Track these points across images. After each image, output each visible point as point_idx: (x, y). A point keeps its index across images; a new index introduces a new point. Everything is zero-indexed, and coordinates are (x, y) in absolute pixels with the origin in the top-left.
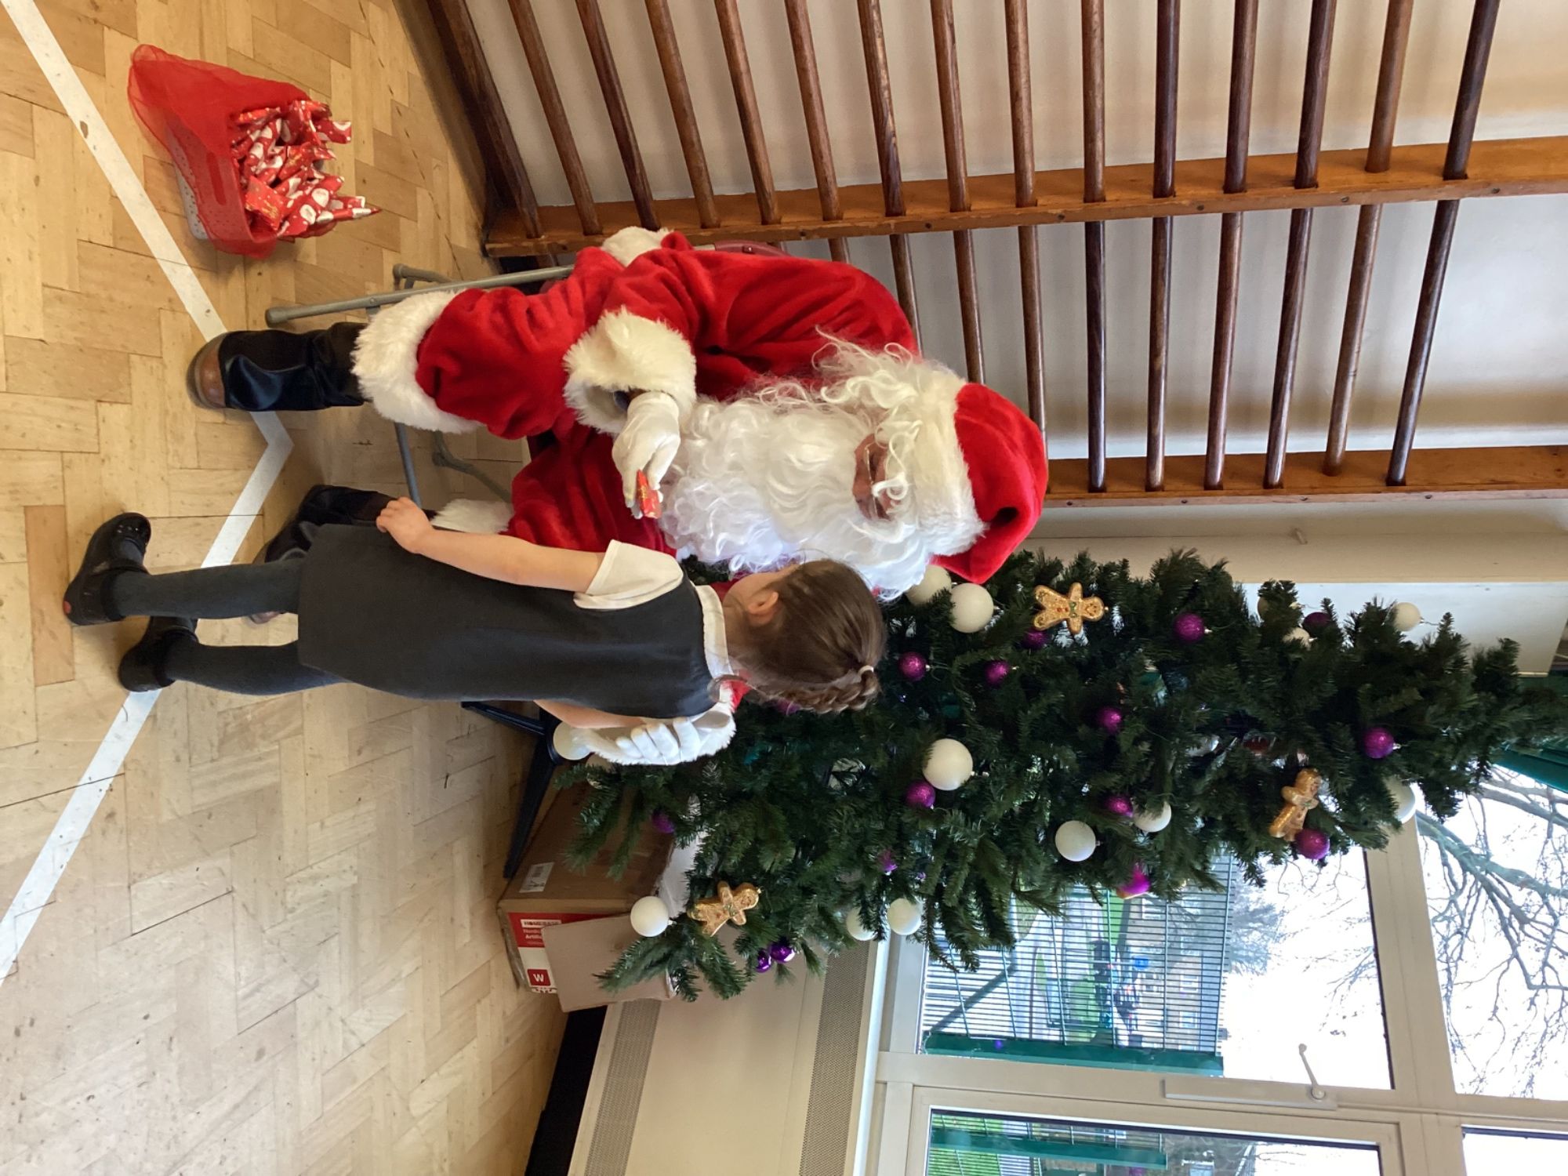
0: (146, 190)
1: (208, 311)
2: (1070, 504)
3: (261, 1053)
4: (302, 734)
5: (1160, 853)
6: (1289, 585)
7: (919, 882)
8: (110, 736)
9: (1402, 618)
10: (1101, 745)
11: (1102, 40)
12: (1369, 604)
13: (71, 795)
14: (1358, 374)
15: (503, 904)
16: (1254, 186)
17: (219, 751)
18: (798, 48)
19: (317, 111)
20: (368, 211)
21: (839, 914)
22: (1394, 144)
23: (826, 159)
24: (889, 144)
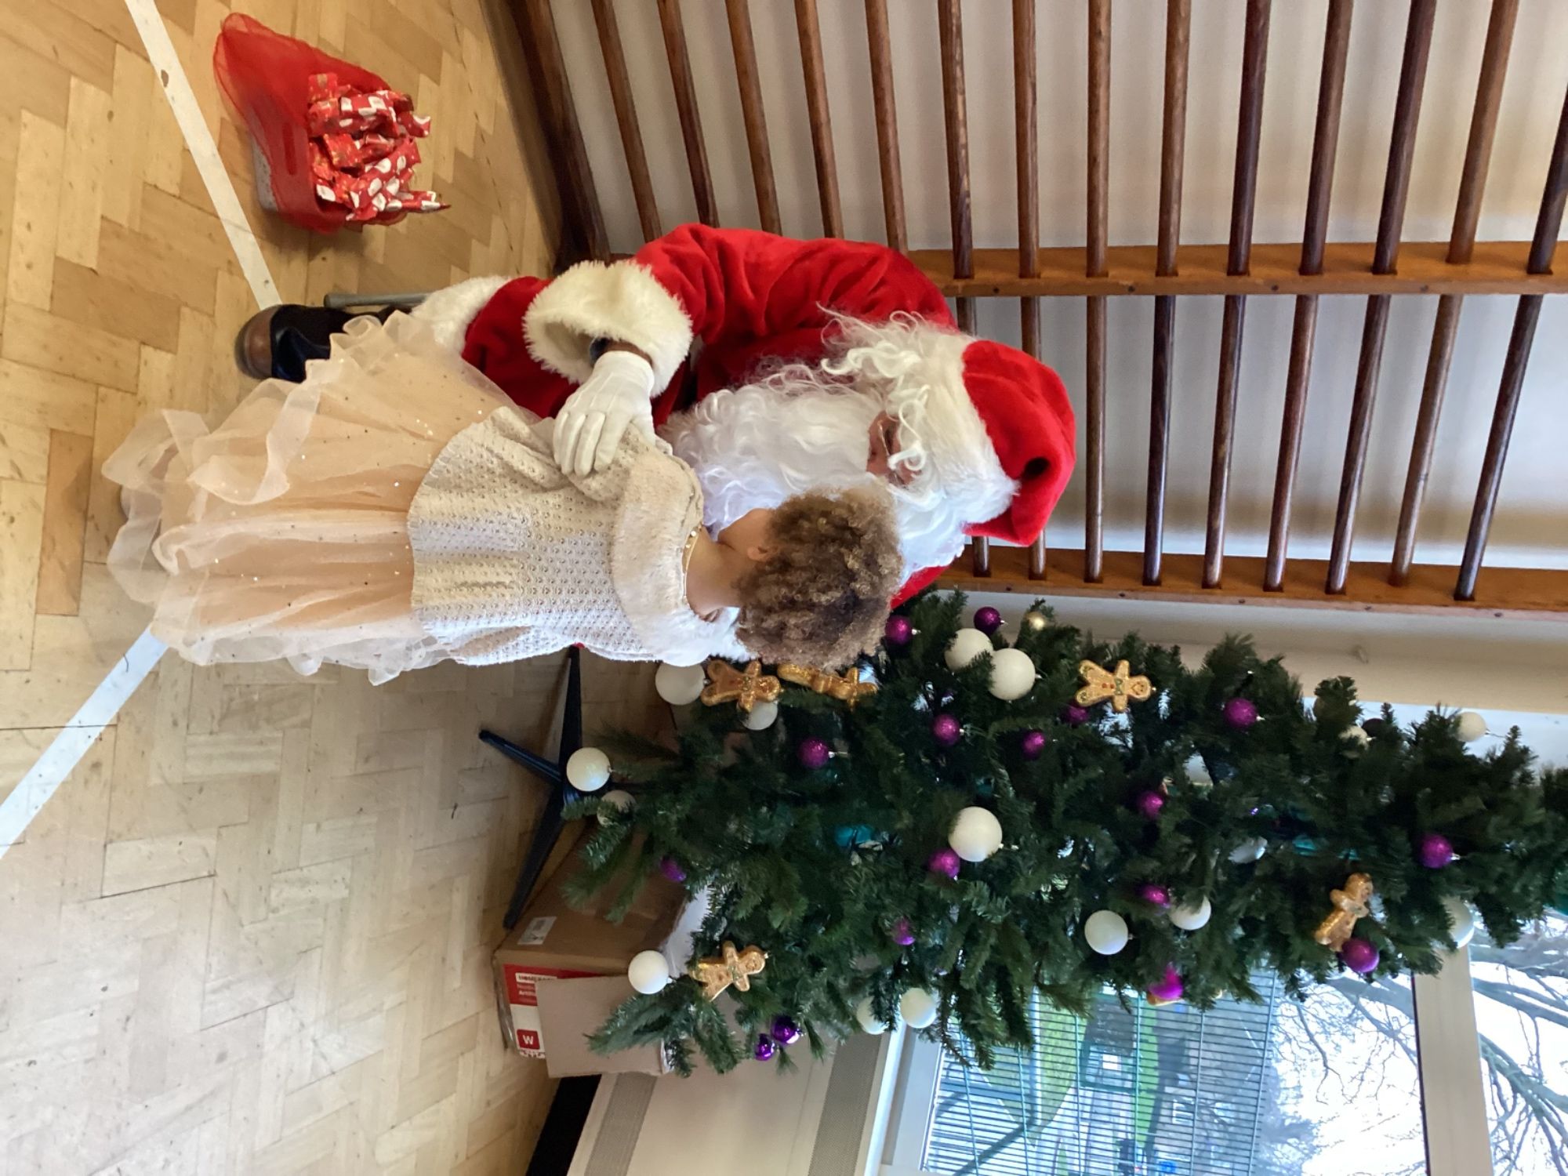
0: (219, 149)
1: (267, 282)
2: (1122, 596)
3: (222, 1057)
4: (310, 727)
5: (1196, 953)
6: (1348, 682)
7: (937, 975)
8: (107, 683)
9: (1466, 727)
10: (1140, 831)
11: (1184, 108)
12: (1431, 712)
13: (57, 734)
14: (1430, 477)
15: (497, 954)
16: (1329, 270)
17: (220, 725)
18: (879, 100)
19: (399, 101)
20: (437, 205)
21: (849, 1003)
22: (1478, 238)
23: (898, 217)
24: (963, 202)
